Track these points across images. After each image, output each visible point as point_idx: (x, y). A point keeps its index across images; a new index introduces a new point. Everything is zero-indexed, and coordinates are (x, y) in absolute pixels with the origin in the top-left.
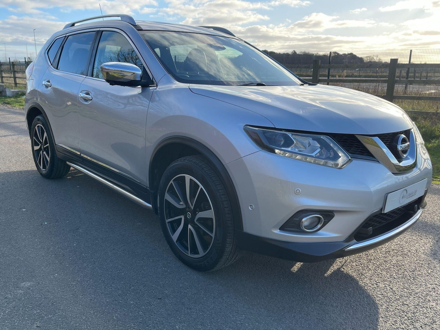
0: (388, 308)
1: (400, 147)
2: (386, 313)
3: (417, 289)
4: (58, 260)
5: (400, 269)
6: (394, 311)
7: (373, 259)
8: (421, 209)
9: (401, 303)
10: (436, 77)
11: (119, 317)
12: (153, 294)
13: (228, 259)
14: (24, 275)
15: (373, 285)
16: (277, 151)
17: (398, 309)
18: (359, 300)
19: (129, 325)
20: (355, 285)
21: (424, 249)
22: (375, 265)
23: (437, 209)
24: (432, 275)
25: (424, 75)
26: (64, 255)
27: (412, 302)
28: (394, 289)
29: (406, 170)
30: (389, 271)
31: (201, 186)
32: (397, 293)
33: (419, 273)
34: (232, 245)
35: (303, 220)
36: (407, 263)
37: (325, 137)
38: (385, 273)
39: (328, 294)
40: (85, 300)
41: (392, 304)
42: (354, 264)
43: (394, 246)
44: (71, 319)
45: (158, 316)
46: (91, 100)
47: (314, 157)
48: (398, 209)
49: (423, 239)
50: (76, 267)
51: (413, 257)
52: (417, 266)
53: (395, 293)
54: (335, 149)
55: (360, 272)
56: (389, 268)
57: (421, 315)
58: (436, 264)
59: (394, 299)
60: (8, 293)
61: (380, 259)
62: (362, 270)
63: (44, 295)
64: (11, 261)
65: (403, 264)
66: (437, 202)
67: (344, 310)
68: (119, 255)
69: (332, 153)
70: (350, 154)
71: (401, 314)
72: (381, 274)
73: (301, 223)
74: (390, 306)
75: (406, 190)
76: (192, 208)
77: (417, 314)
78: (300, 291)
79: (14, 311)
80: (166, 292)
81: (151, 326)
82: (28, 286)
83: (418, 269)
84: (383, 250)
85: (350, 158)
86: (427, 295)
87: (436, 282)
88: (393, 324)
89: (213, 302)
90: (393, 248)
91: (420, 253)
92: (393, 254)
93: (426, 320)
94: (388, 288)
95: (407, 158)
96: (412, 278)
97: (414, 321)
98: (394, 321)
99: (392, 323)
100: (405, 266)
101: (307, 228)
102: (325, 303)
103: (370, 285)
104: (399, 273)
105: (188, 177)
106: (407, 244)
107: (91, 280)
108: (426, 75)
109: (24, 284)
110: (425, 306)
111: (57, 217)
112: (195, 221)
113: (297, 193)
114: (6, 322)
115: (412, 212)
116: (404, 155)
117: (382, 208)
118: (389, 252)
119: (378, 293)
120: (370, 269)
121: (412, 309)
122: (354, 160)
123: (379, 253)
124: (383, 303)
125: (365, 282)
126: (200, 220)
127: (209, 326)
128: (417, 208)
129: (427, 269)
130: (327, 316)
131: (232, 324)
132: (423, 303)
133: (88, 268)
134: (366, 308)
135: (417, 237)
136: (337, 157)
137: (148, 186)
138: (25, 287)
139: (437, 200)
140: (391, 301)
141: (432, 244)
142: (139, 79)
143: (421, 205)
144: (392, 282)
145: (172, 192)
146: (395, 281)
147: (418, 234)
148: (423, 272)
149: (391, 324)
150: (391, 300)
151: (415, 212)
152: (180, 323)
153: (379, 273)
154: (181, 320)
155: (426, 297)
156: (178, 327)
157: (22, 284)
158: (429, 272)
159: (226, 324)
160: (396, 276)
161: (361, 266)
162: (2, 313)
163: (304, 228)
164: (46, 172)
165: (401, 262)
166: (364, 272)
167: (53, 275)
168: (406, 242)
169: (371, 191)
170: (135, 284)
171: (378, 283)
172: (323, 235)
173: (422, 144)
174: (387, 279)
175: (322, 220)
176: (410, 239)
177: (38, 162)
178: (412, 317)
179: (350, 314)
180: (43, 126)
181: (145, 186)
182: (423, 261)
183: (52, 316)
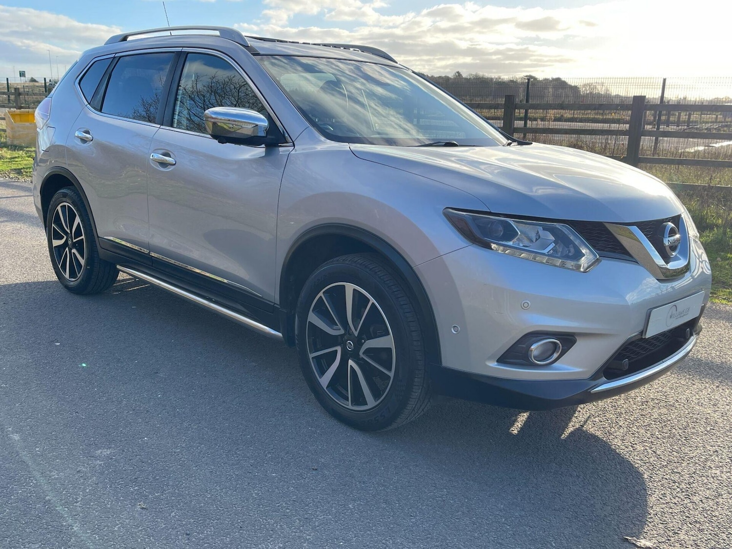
0: (652, 477)
1: (668, 241)
2: (649, 484)
3: (691, 452)
4: (140, 418)
5: (665, 425)
6: (660, 481)
7: (623, 412)
8: (695, 336)
9: (670, 471)
10: (704, 122)
11: (260, 494)
12: (303, 463)
13: (414, 410)
14: (95, 440)
15: (626, 447)
16: (493, 246)
17: (666, 479)
18: (609, 467)
19: (278, 505)
20: (601, 447)
21: (698, 397)
22: (628, 420)
23: (715, 339)
24: (712, 433)
25: (684, 119)
26: (148, 411)
27: (685, 469)
28: (658, 452)
29: (674, 276)
30: (650, 429)
31: (372, 300)
32: (663, 458)
33: (693, 431)
34: (421, 387)
35: (532, 347)
36: (675, 417)
37: (561, 226)
38: (643, 431)
39: (563, 460)
40: (201, 472)
41: (657, 473)
42: (597, 419)
43: (654, 394)
44: (191, 498)
45: (319, 492)
46: (175, 164)
47: (546, 255)
48: (663, 334)
49: (697, 384)
50: (172, 427)
51: (683, 408)
52: (689, 421)
53: (661, 458)
54: (576, 243)
55: (606, 431)
56: (649, 425)
57: (700, 486)
58: (718, 418)
59: (659, 466)
60: (80, 465)
61: (634, 412)
62: (609, 428)
63: (137, 467)
64: (67, 420)
65: (669, 418)
66: (715, 330)
67: (589, 481)
68: (236, 411)
69: (572, 250)
70: (598, 252)
71: (671, 485)
72: (637, 432)
73: (529, 352)
74: (655, 475)
75: (676, 306)
76: (356, 334)
77: (694, 485)
78: (521, 457)
79: (99, 489)
80: (323, 460)
81: (311, 505)
82: (107, 454)
83: (691, 426)
84: (638, 399)
85: (598, 257)
86: (707, 460)
87: (719, 444)
88: (661, 498)
89: (396, 473)
90: (652, 397)
91: (692, 404)
92: (653, 405)
93: (708, 492)
94: (650, 451)
95: (676, 259)
96: (684, 438)
97: (690, 494)
98: (662, 494)
99: (660, 496)
100: (672, 422)
101: (538, 359)
102: (560, 473)
103: (624, 447)
104: (664, 431)
105: (350, 288)
106: (673, 391)
107: (203, 446)
108: (686, 120)
109: (99, 451)
110: (704, 475)
111: (117, 355)
112: (361, 353)
113: (524, 308)
114: (92, 504)
115: (682, 340)
116: (673, 254)
117: (643, 331)
118: (647, 402)
119: (636, 457)
120: (621, 426)
121: (686, 479)
122: (604, 259)
123: (633, 404)
124: (644, 471)
125: (616, 444)
126: (369, 352)
127: (397, 505)
128: (689, 333)
129: (705, 426)
130: (565, 488)
131: (431, 501)
132: (702, 471)
133: (192, 429)
134: (620, 478)
135: (687, 381)
136: (579, 255)
137: (278, 301)
138: (103, 456)
139: (714, 326)
140: (656, 468)
141: (710, 390)
142: (263, 134)
143: (695, 329)
144: (655, 444)
145: (321, 310)
146: (658, 442)
147: (688, 376)
148: (699, 429)
149: (658, 498)
150: (655, 466)
151: (685, 340)
152: (354, 500)
153: (635, 431)
154: (353, 497)
155: (705, 463)
156: (352, 506)
157: (96, 452)
158: (708, 429)
159: (421, 501)
160: (660, 436)
161: (607, 422)
162: (81, 493)
163: (534, 360)
164: (76, 283)
165: (666, 416)
166: (613, 430)
167: (140, 438)
168: (671, 389)
169: (629, 305)
170: (272, 450)
171: (635, 445)
172: (561, 370)
173: (696, 236)
174: (648, 439)
175: (560, 347)
176: (676, 384)
177: (60, 267)
178: (688, 489)
179: (598, 486)
180: (74, 206)
181: (272, 302)
182: (698, 414)
183: (159, 494)
